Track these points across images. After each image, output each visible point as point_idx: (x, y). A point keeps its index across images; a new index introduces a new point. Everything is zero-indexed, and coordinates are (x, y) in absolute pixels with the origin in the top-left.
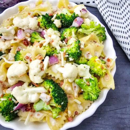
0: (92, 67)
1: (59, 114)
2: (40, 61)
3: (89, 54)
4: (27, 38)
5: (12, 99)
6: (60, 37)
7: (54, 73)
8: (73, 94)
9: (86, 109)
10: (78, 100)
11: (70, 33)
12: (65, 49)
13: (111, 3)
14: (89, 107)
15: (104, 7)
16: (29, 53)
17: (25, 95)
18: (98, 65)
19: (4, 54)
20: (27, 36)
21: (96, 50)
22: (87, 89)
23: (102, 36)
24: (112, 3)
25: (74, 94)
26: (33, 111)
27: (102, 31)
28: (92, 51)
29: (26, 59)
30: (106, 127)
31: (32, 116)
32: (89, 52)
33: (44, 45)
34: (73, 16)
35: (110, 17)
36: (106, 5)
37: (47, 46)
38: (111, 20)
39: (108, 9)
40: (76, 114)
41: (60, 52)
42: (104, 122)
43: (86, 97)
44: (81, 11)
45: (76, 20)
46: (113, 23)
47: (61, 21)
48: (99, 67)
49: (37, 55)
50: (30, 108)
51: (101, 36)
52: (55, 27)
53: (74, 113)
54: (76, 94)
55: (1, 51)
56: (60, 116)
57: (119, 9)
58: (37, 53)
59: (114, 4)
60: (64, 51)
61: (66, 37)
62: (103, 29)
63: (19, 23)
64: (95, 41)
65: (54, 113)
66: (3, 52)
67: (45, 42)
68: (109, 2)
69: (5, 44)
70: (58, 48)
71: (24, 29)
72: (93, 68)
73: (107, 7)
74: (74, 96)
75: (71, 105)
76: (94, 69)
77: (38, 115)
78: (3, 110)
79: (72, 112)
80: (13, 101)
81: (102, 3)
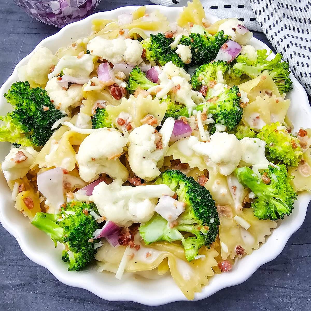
0: (271, 144)
1: (201, 251)
2: (153, 129)
3: (258, 118)
5: (89, 212)
6: (190, 82)
8: (230, 202)
9: (260, 244)
10: (243, 218)
11: (214, 74)
12: (205, 105)
13: (292, 20)
14: (266, 237)
15: (278, 27)
16: (126, 111)
17: (121, 203)
18: (284, 139)
19: (64, 116)
20: (117, 78)
21: (273, 111)
22: (265, 190)
23: (283, 83)
24: (295, 18)
25: (233, 204)
26: (136, 247)
27: (284, 70)
28: (265, 112)
29: (117, 126)
30: (306, 295)
31: (132, 257)
32: (258, 115)
33: (159, 95)
34: (220, 38)
35: (293, 48)
36: (281, 24)
37: (166, 97)
38: (295, 54)
39: (286, 31)
40: (240, 252)
41: (195, 112)
42: (299, 283)
43: (261, 212)
44: (234, 30)
45: (227, 46)
46: (301, 60)
47: (192, 49)
48: (287, 144)
49: (144, 116)
50: (130, 237)
52: (180, 61)
53: (235, 250)
54: (238, 205)
55: (60, 109)
56: (203, 256)
58: (145, 112)
59: (301, 22)
60: (204, 109)
61: (203, 82)
62: (286, 67)
63: (104, 48)
64: (270, 92)
65: (189, 248)
66: (64, 112)
67: (160, 90)
68: (288, 18)
69: (67, 95)
70: (190, 104)
71: (113, 61)
72: (272, 145)
73: (284, 28)
74: (233, 210)
75: (228, 230)
76: (276, 147)
77: (148, 255)
78: (72, 234)
80: (93, 218)
81: (273, 20)
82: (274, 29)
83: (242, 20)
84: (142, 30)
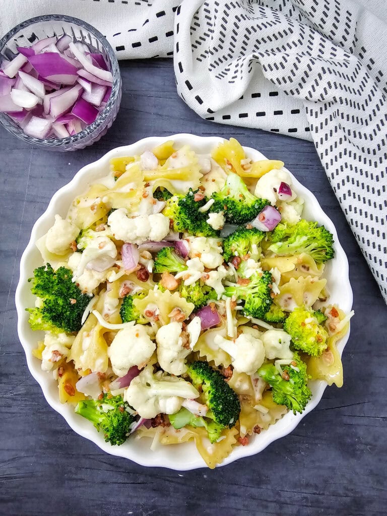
0: (297, 338)
1: (222, 433)
2: (179, 326)
3: (290, 298)
4: (143, 261)
5: (125, 408)
6: (222, 254)
7: (211, 351)
8: (251, 395)
9: (277, 420)
10: (263, 405)
11: (248, 249)
12: (235, 292)
13: (354, 146)
14: (283, 415)
15: (336, 152)
16: (153, 303)
17: (152, 401)
18: (310, 334)
19: (92, 298)
20: (143, 257)
21: (308, 289)
22: (283, 388)
23: (324, 253)
24: (358, 146)
25: (254, 395)
26: (167, 424)
28: (299, 295)
29: (145, 316)
30: (317, 441)
31: (164, 432)
32: (290, 296)
33: (187, 283)
34: (257, 207)
35: (348, 185)
36: (341, 148)
37: (194, 285)
38: (350, 195)
39: (346, 159)
40: (257, 430)
41: (224, 297)
42: (313, 432)
43: (278, 400)
44: (275, 190)
45: (264, 217)
47: (225, 215)
48: (311, 339)
49: (171, 310)
50: (162, 421)
51: (322, 251)
52: (211, 229)
53: (253, 429)
54: (258, 396)
55: (87, 293)
56: (224, 437)
57: (376, 163)
58: (173, 306)
59: (363, 151)
60: (233, 297)
61: (236, 254)
63: (127, 233)
64: (307, 265)
65: (212, 432)
66: (91, 295)
67: (189, 276)
68: (350, 143)
69: (92, 276)
70: (219, 289)
71: (138, 242)
72: (298, 340)
73: (343, 153)
74: (254, 399)
75: (248, 415)
76: (301, 343)
77: (178, 431)
78: (112, 434)
79: (248, 429)
80: (128, 414)
81: (331, 141)
82: (331, 155)
83: (295, 130)
84: (169, 180)
